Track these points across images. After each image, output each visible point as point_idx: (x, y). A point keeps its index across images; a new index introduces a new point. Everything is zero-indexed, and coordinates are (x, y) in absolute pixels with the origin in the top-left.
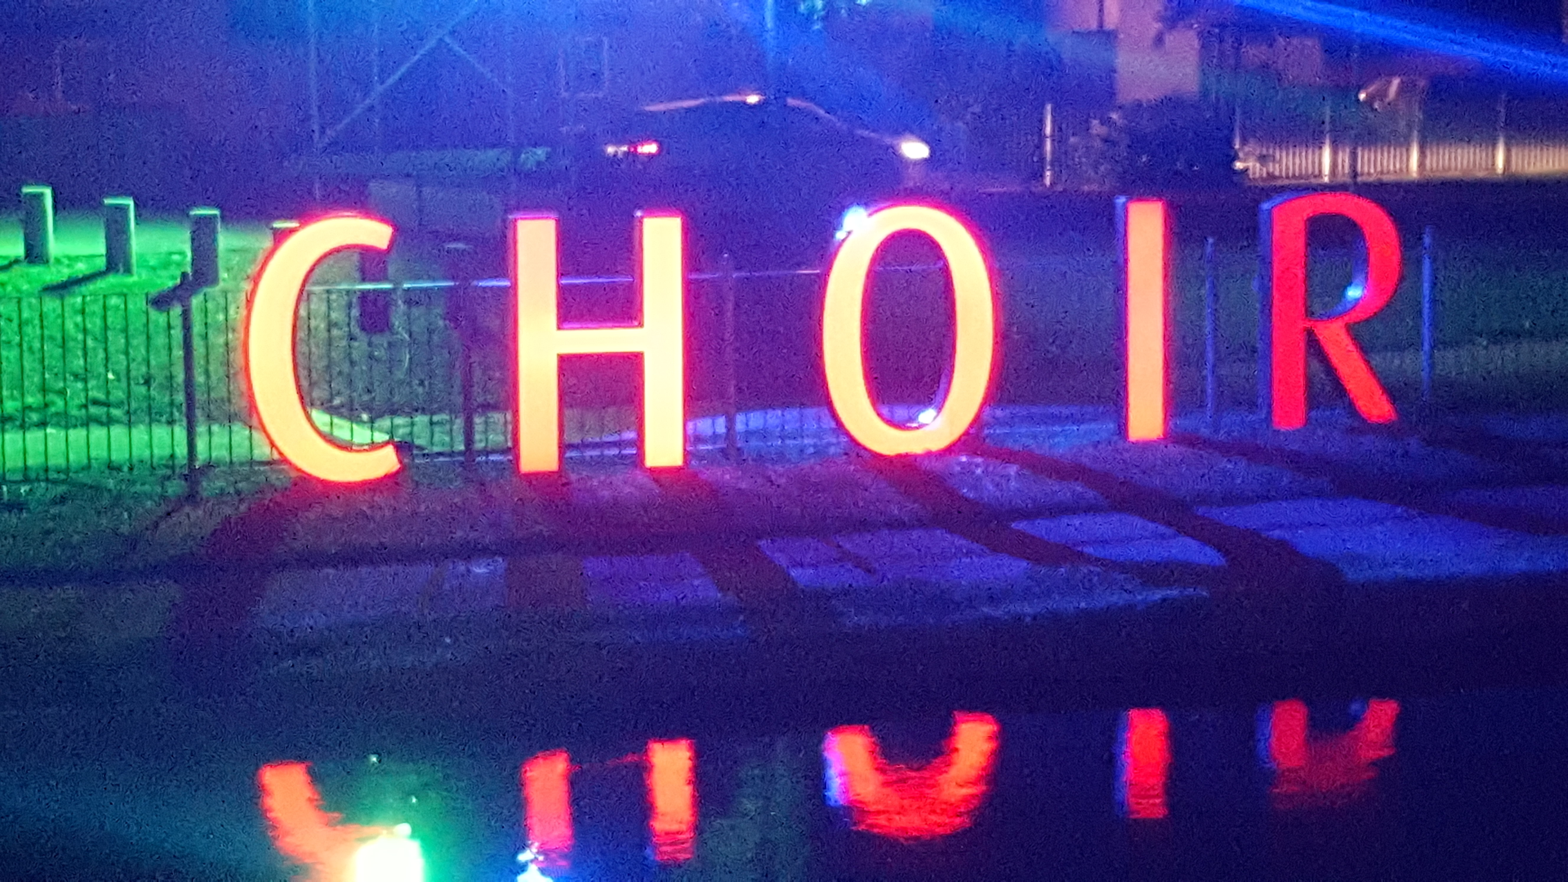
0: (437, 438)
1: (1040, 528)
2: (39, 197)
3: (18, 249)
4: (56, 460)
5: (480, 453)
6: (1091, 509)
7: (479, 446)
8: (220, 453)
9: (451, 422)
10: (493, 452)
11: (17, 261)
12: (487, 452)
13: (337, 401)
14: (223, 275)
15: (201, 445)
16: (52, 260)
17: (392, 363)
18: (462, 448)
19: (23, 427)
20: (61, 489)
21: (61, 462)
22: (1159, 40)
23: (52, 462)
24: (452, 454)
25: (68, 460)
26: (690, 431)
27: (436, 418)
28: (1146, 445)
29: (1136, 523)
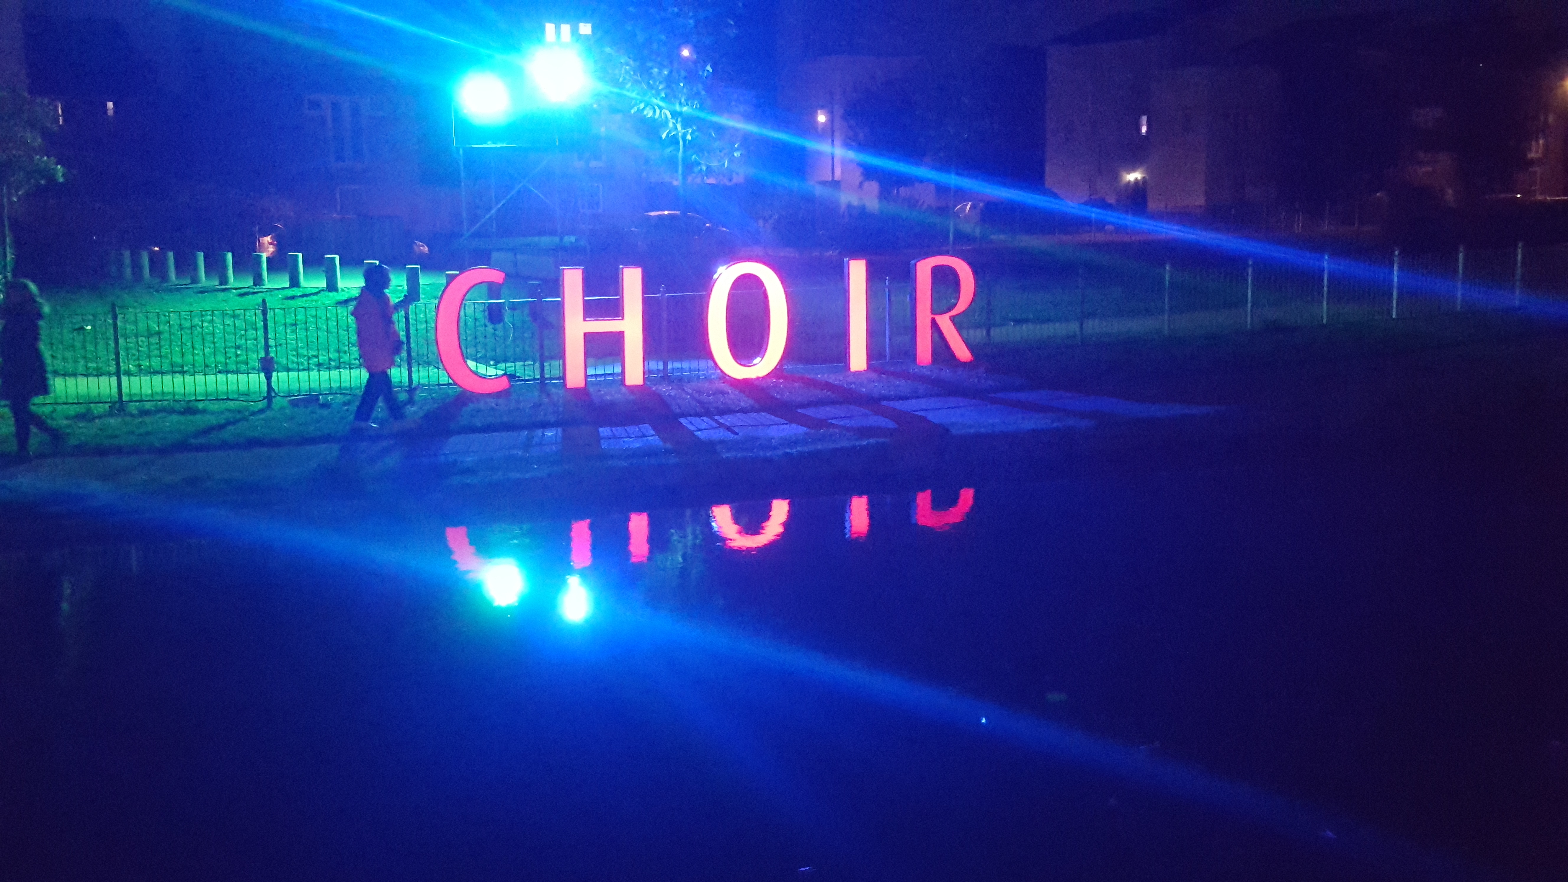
0: (526, 372)
1: (810, 412)
2: (334, 259)
3: (322, 284)
4: (346, 384)
5: (547, 379)
6: (833, 403)
7: (547, 376)
8: (424, 381)
9: (534, 365)
10: (554, 379)
11: (323, 290)
12: (551, 379)
13: (479, 355)
14: (422, 296)
15: (415, 376)
16: (340, 290)
17: (506, 338)
18: (538, 377)
19: (329, 369)
20: (348, 397)
21: (347, 385)
22: (861, 185)
23: (343, 385)
24: (535, 379)
25: (351, 385)
26: (646, 369)
27: (526, 363)
28: (858, 374)
29: (855, 409)
